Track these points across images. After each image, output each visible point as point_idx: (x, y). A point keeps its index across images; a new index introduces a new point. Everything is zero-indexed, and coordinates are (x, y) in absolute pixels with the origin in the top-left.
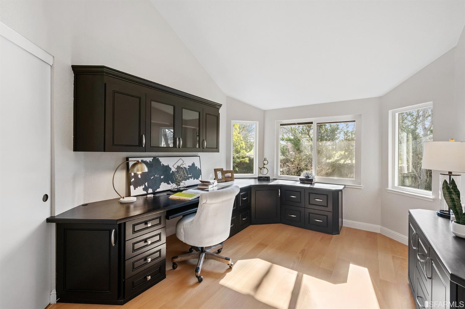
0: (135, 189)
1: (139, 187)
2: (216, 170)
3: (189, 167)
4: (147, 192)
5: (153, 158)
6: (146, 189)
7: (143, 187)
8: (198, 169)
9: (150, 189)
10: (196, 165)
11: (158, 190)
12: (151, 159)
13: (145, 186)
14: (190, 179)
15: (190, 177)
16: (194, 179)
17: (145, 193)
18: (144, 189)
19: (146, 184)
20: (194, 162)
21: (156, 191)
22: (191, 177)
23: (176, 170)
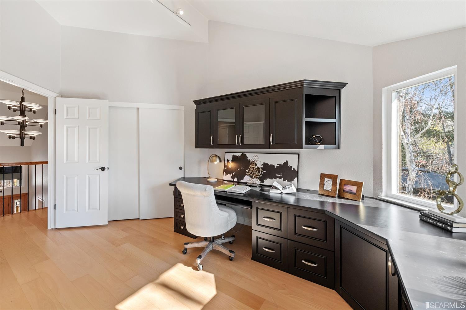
0: (226, 175)
1: (228, 175)
2: (323, 176)
3: (279, 166)
4: (233, 180)
5: (241, 154)
6: (233, 177)
7: (231, 175)
8: (292, 169)
9: (235, 178)
10: (290, 165)
11: (242, 181)
12: (240, 154)
13: (233, 174)
14: (278, 178)
15: (278, 177)
16: (284, 180)
17: (232, 180)
18: (232, 177)
19: (234, 173)
20: (288, 161)
21: (240, 181)
22: (280, 178)
23: (262, 167)
